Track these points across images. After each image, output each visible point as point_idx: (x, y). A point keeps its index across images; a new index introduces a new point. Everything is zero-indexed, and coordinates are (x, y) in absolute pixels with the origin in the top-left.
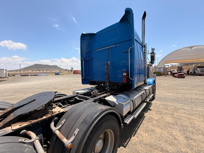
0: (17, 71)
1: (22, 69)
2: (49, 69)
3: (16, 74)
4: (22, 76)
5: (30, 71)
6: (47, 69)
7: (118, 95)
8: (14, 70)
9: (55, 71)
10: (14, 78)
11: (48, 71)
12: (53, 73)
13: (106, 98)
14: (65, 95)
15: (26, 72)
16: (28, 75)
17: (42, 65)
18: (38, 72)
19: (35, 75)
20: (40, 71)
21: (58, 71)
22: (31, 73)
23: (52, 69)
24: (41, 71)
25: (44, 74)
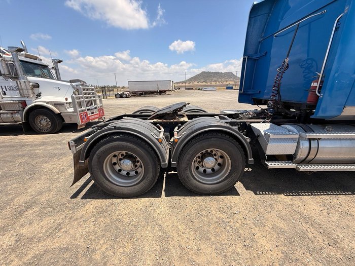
0: (182, 82)
1: (188, 80)
2: (220, 80)
3: (182, 87)
4: (187, 89)
5: (196, 83)
6: (216, 79)
7: (282, 126)
8: (181, 82)
9: (228, 83)
10: (179, 92)
11: (218, 83)
12: (224, 86)
13: (252, 124)
14: (205, 112)
15: (191, 84)
16: (192, 89)
17: (209, 73)
18: (204, 83)
19: (200, 89)
20: (206, 82)
21: (232, 83)
22: (196, 86)
23: (223, 79)
24: (209, 83)
25: (210, 88)
